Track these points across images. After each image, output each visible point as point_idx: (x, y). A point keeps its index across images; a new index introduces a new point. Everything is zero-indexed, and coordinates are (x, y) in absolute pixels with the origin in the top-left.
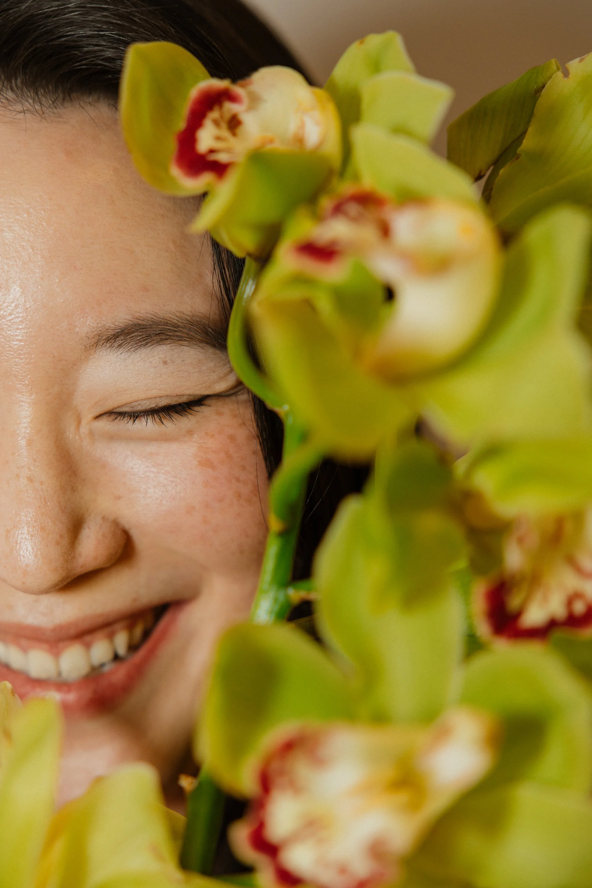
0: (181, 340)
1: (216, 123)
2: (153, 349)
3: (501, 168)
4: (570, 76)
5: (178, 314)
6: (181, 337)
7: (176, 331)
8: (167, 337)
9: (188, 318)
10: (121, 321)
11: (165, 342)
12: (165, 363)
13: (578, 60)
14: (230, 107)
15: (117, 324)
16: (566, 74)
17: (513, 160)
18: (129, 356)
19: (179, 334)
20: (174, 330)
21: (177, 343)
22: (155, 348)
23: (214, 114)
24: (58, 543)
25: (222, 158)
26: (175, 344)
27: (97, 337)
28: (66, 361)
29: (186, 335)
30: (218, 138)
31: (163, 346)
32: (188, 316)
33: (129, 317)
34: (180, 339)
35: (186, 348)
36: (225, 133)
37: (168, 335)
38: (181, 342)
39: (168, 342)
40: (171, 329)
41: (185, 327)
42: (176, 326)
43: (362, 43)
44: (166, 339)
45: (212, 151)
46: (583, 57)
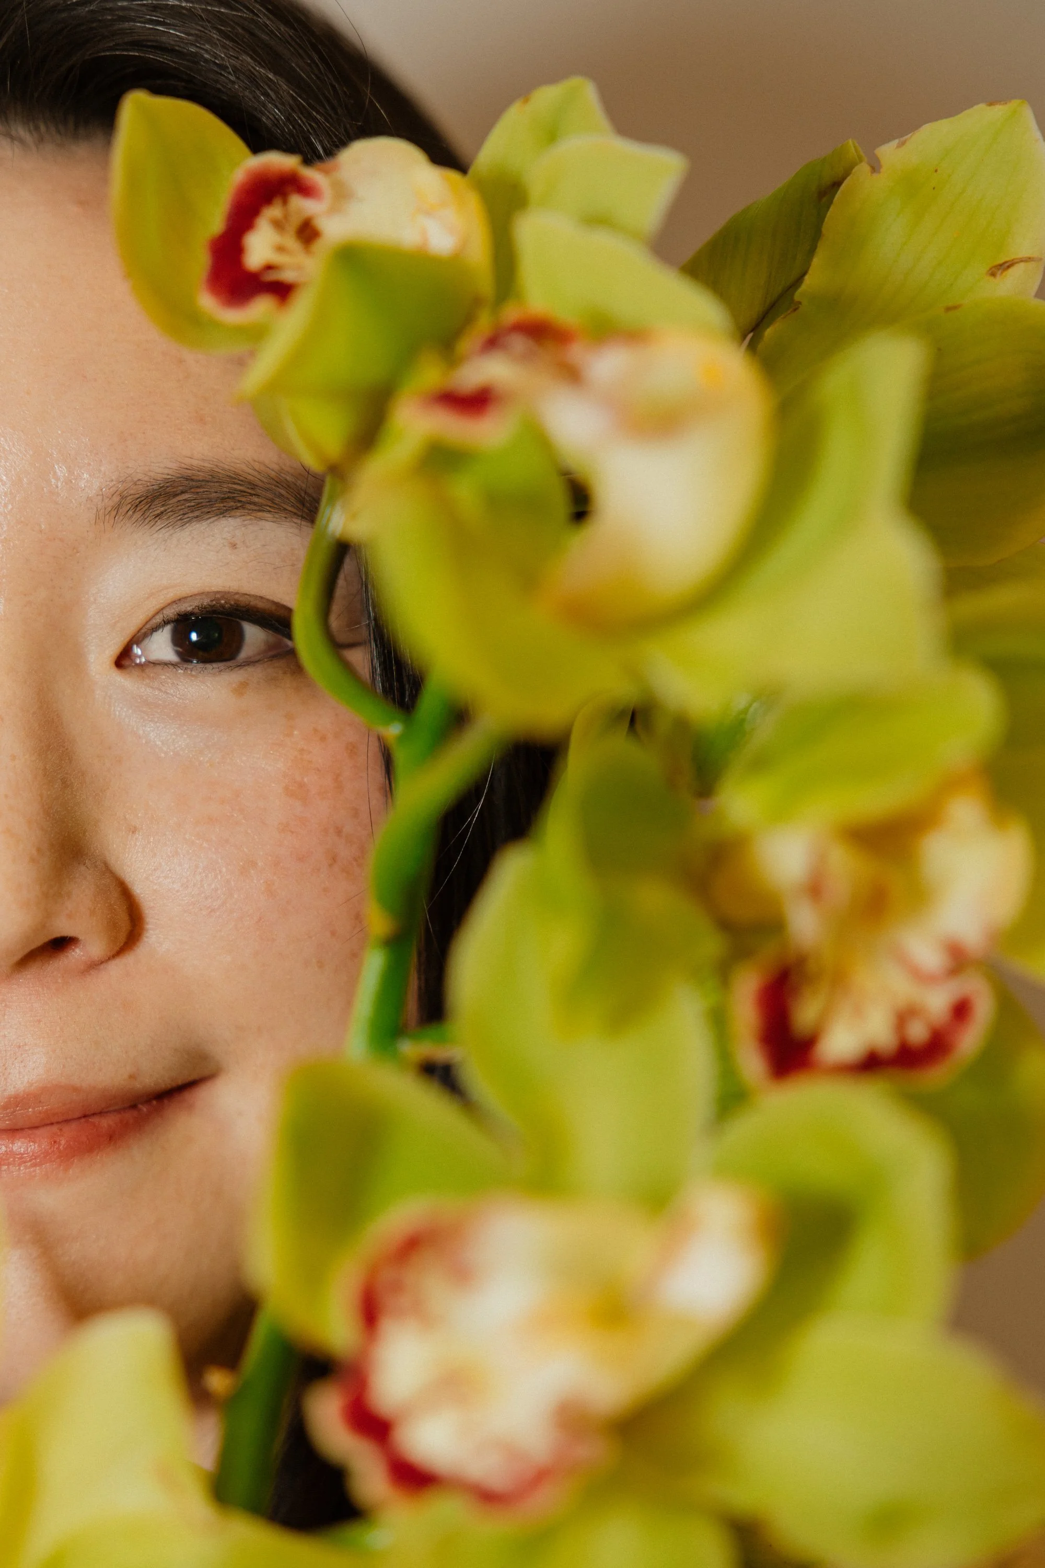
0: (259, 511)
1: (278, 225)
2: (212, 525)
3: (768, 326)
4: (881, 170)
5: (257, 466)
6: (261, 505)
7: (251, 495)
8: (239, 505)
9: (273, 474)
10: (160, 470)
11: (233, 513)
12: (234, 546)
13: (895, 143)
14: (300, 205)
15: (152, 474)
16: (875, 167)
17: (789, 312)
18: (171, 535)
19: (256, 499)
20: (250, 493)
21: (254, 515)
22: (216, 523)
23: (273, 212)
24: (33, 860)
25: (287, 276)
26: (249, 517)
27: (116, 499)
28: (62, 540)
29: (269, 503)
30: (280, 249)
31: (230, 519)
32: (273, 470)
33: (174, 466)
34: (261, 508)
35: (268, 525)
36: (291, 242)
37: (240, 501)
38: (260, 514)
39: (238, 513)
40: (245, 492)
41: (267, 490)
42: (253, 486)
43: (527, 101)
44: (237, 508)
45: (269, 267)
46: (904, 138)
